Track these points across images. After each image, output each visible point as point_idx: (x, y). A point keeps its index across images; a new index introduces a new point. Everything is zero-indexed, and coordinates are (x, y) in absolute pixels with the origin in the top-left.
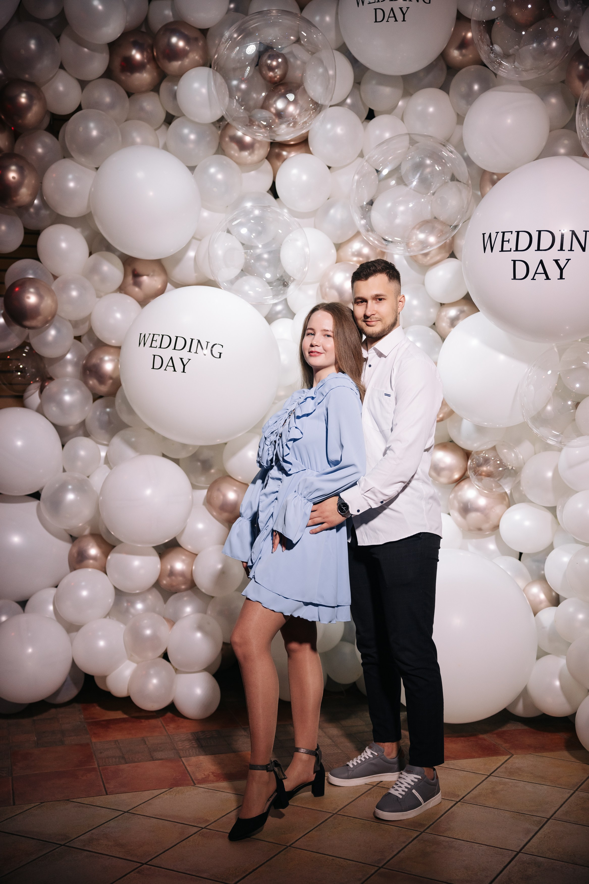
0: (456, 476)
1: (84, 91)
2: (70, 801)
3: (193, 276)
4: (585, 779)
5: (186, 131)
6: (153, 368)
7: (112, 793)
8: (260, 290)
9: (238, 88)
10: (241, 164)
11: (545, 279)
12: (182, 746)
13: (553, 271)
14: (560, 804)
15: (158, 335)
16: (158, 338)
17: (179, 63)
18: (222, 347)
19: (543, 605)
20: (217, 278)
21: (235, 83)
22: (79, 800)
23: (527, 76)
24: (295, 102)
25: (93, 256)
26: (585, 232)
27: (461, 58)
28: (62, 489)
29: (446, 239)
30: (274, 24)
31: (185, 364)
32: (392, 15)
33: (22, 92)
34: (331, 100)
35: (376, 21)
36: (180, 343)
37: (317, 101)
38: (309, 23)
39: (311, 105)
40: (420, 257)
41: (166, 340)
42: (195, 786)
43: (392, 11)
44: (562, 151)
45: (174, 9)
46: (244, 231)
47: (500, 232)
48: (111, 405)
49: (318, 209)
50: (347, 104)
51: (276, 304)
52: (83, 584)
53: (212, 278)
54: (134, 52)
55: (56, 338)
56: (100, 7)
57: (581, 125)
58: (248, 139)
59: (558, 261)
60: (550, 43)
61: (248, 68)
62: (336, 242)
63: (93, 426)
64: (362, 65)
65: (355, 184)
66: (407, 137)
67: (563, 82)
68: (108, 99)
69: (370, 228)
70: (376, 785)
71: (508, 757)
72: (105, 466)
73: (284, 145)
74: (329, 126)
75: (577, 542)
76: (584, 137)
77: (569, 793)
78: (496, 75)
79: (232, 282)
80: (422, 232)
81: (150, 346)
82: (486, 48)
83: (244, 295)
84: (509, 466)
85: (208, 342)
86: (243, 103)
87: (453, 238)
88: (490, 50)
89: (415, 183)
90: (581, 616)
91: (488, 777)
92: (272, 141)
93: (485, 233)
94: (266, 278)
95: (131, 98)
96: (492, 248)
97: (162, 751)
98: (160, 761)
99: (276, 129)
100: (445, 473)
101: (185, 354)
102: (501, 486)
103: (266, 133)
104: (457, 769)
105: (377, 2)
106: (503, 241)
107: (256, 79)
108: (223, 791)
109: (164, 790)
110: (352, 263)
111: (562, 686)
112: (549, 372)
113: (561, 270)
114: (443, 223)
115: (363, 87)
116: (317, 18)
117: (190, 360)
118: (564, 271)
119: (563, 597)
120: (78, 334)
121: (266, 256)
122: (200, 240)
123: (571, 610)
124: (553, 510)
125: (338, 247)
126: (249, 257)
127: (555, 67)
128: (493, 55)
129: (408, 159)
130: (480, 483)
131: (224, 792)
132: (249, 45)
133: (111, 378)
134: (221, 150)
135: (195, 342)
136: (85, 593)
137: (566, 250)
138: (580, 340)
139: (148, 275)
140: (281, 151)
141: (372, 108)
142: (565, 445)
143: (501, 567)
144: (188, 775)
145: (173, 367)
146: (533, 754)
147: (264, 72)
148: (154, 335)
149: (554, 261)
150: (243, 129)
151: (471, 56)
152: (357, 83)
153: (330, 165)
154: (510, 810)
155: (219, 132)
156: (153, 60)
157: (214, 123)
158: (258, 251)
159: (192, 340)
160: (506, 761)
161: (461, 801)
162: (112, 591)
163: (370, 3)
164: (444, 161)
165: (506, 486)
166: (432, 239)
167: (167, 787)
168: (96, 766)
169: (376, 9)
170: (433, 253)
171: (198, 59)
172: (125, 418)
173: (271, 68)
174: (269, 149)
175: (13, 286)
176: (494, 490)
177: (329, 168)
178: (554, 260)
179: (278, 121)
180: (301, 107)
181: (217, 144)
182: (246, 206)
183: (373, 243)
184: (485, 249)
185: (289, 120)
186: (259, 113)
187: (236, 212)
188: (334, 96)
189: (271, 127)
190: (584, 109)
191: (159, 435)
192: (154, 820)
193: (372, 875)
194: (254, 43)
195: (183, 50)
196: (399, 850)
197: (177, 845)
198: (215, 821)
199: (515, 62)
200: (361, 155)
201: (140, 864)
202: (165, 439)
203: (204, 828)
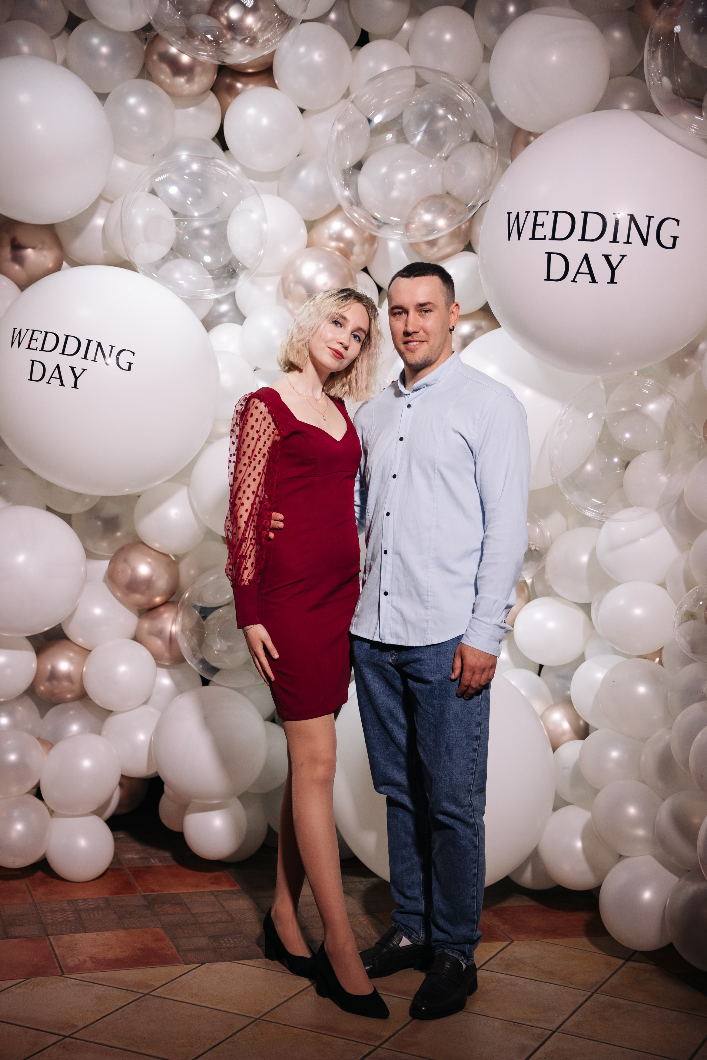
3: (99, 252)
4: (607, 977)
5: (95, 41)
6: (31, 379)
8: (194, 279)
10: (176, 97)
11: (590, 282)
12: (52, 918)
13: (602, 271)
14: (571, 1011)
15: (40, 332)
16: (41, 337)
18: (134, 355)
19: (565, 738)
20: (133, 258)
24: (254, 10)
26: (648, 218)
29: (460, 222)
31: (77, 377)
34: (305, 10)
36: (72, 346)
37: (284, 10)
39: (276, 14)
41: (51, 340)
42: (64, 976)
44: (626, 105)
46: (173, 190)
47: (532, 212)
49: (282, 170)
50: (330, 21)
51: (218, 301)
58: (185, 59)
59: (609, 257)
62: (307, 219)
65: (335, 135)
66: (412, 73)
67: (630, 9)
69: (355, 200)
71: (507, 943)
73: (237, 72)
74: (302, 50)
75: (616, 652)
77: (584, 996)
79: (157, 265)
80: (428, 211)
81: (27, 347)
83: (172, 285)
85: (112, 347)
87: (471, 222)
89: (419, 138)
90: (615, 754)
92: (219, 63)
93: (511, 213)
94: (204, 262)
96: (519, 234)
97: (21, 925)
98: (17, 940)
99: (225, 46)
101: (78, 362)
103: (212, 52)
106: (535, 225)
108: (103, 983)
109: (17, 981)
110: (328, 249)
111: (585, 849)
112: (590, 415)
113: (613, 270)
114: (456, 200)
117: (84, 370)
118: (616, 271)
119: (593, 727)
121: (207, 232)
122: (111, 202)
123: (602, 744)
124: (586, 608)
125: (311, 225)
126: (181, 232)
129: (411, 105)
131: (103, 985)
134: (146, 73)
135: (93, 346)
137: (622, 242)
138: (636, 373)
139: (33, 248)
140: (234, 82)
141: (367, 29)
142: (607, 518)
143: (513, 683)
144: (56, 960)
145: (59, 380)
146: (541, 940)
148: (34, 331)
149: (603, 257)
150: (179, 44)
153: (303, 107)
155: (145, 47)
157: (137, 33)
158: (197, 224)
159: (90, 341)
160: (503, 949)
164: (460, 109)
165: (526, 573)
166: (441, 222)
167: (21, 977)
170: (443, 241)
174: (215, 77)
177: (302, 111)
178: (603, 255)
179: (229, 36)
180: (262, 19)
181: (142, 63)
182: (180, 156)
183: (359, 221)
184: (510, 234)
185: (243, 35)
186: (202, 21)
187: (164, 163)
188: (309, 6)
189: (218, 44)
190: (655, 44)
191: (40, 479)
198: (85, 1027)
200: (346, 95)
202: (49, 485)
203: (68, 1037)
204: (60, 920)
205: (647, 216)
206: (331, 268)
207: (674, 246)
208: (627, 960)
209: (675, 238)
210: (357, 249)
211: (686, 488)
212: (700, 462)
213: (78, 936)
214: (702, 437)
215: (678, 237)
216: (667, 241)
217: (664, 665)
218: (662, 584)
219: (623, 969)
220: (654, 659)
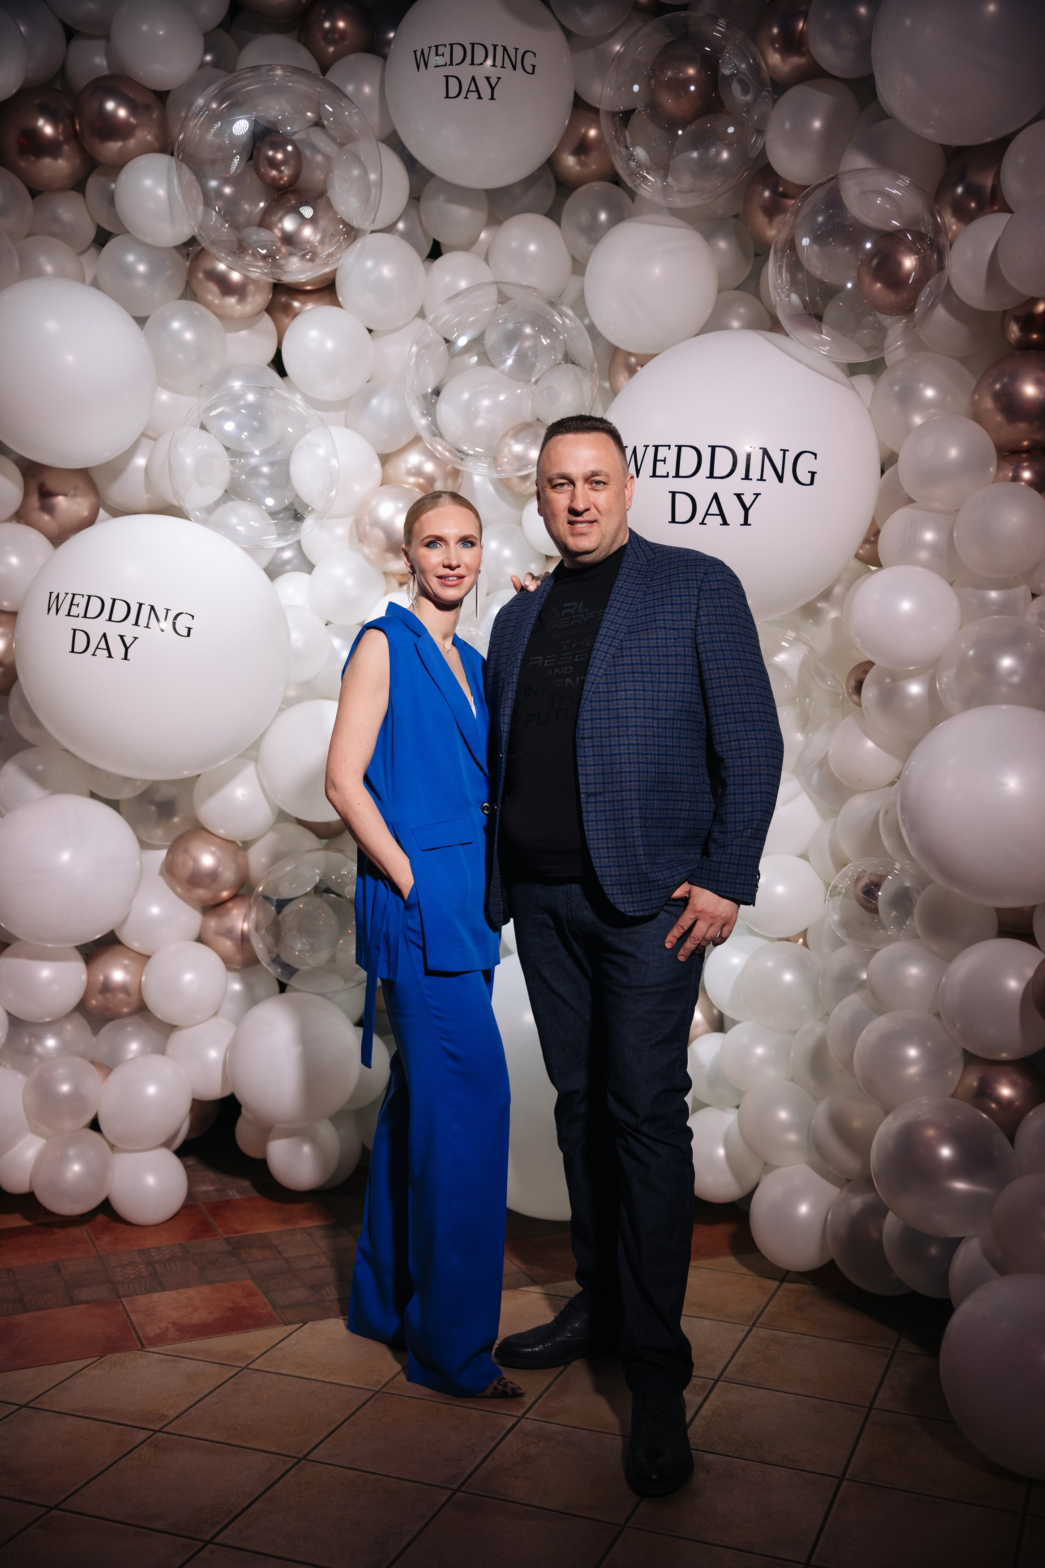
3: (142, 498)
4: (763, 1304)
5: (131, 258)
6: (73, 651)
8: (256, 525)
9: (219, 193)
10: (226, 319)
11: (721, 525)
12: (122, 1276)
13: (734, 511)
14: (731, 1352)
15: (81, 596)
16: (83, 602)
17: (120, 144)
18: (193, 619)
19: (699, 1030)
20: (185, 503)
21: (213, 183)
23: (683, 202)
24: (313, 221)
26: (783, 452)
27: (578, 168)
30: (278, 90)
31: (128, 646)
32: (473, 88)
34: (373, 222)
35: (447, 97)
36: (120, 611)
37: (350, 222)
38: (339, 93)
39: (341, 226)
40: (515, 481)
41: (95, 604)
42: (145, 1350)
43: (473, 82)
44: (736, 324)
45: (110, 55)
46: (230, 426)
47: (651, 446)
48: (3, 709)
49: (351, 397)
50: (398, 231)
51: (282, 549)
53: (175, 503)
54: (41, 122)
57: (777, 281)
58: (236, 276)
59: (741, 496)
60: (718, 154)
61: (236, 161)
62: (380, 452)
64: (423, 168)
65: (413, 359)
66: (493, 289)
67: (736, 216)
69: (436, 430)
73: (295, 291)
74: (369, 264)
76: (780, 300)
77: (742, 1331)
78: (635, 196)
79: (209, 510)
80: (518, 441)
81: (67, 615)
82: (623, 151)
83: (229, 532)
85: (168, 610)
86: (228, 218)
88: (630, 155)
90: (760, 1051)
92: (275, 281)
94: (265, 505)
95: (36, 198)
97: (88, 1286)
98: (84, 1306)
99: (283, 262)
101: (128, 629)
103: (266, 268)
105: (449, 65)
106: (656, 460)
107: (248, 180)
108: (191, 1357)
109: (91, 1360)
110: (406, 486)
111: (728, 1157)
113: (746, 510)
115: (424, 205)
116: (351, 87)
117: (136, 638)
118: (750, 512)
121: (265, 470)
122: (155, 439)
123: (746, 1040)
125: (385, 459)
126: (237, 471)
127: (726, 192)
128: (634, 164)
129: (497, 323)
131: (193, 1359)
132: (238, 120)
133: (1, 664)
134: (190, 293)
135: (145, 610)
137: (755, 479)
139: (65, 495)
140: (290, 300)
141: (438, 239)
144: (132, 1330)
145: (106, 651)
147: (263, 170)
148: (74, 595)
149: (735, 496)
150: (229, 260)
151: (594, 167)
152: (415, 198)
153: (371, 328)
155: (188, 264)
156: (74, 137)
157: (178, 248)
158: (253, 461)
159: (141, 605)
162: (4, 1018)
163: (437, 66)
164: (554, 330)
167: (95, 1355)
169: (447, 77)
171: (152, 140)
172: (26, 731)
173: (273, 164)
174: (270, 296)
177: (370, 331)
178: (735, 494)
179: (285, 251)
180: (324, 230)
181: (184, 282)
182: (233, 385)
183: (441, 454)
185: (303, 250)
186: (255, 235)
187: (216, 395)
188: (378, 215)
189: (274, 259)
190: (781, 256)
191: (83, 762)
192: (72, 1419)
193: (443, 1506)
194: (244, 118)
195: (125, 123)
196: (486, 1453)
197: (112, 1468)
198: (177, 1417)
199: (668, 177)
200: (421, 314)
201: (45, 1510)
202: (93, 768)
203: (159, 1431)
204: (132, 1277)
205: (781, 450)
207: (812, 483)
208: (782, 1281)
209: (813, 474)
211: (830, 751)
212: (844, 720)
213: (155, 1296)
214: (847, 693)
215: (816, 473)
216: (805, 478)
217: (810, 947)
218: (804, 856)
219: (780, 1293)
220: (797, 941)
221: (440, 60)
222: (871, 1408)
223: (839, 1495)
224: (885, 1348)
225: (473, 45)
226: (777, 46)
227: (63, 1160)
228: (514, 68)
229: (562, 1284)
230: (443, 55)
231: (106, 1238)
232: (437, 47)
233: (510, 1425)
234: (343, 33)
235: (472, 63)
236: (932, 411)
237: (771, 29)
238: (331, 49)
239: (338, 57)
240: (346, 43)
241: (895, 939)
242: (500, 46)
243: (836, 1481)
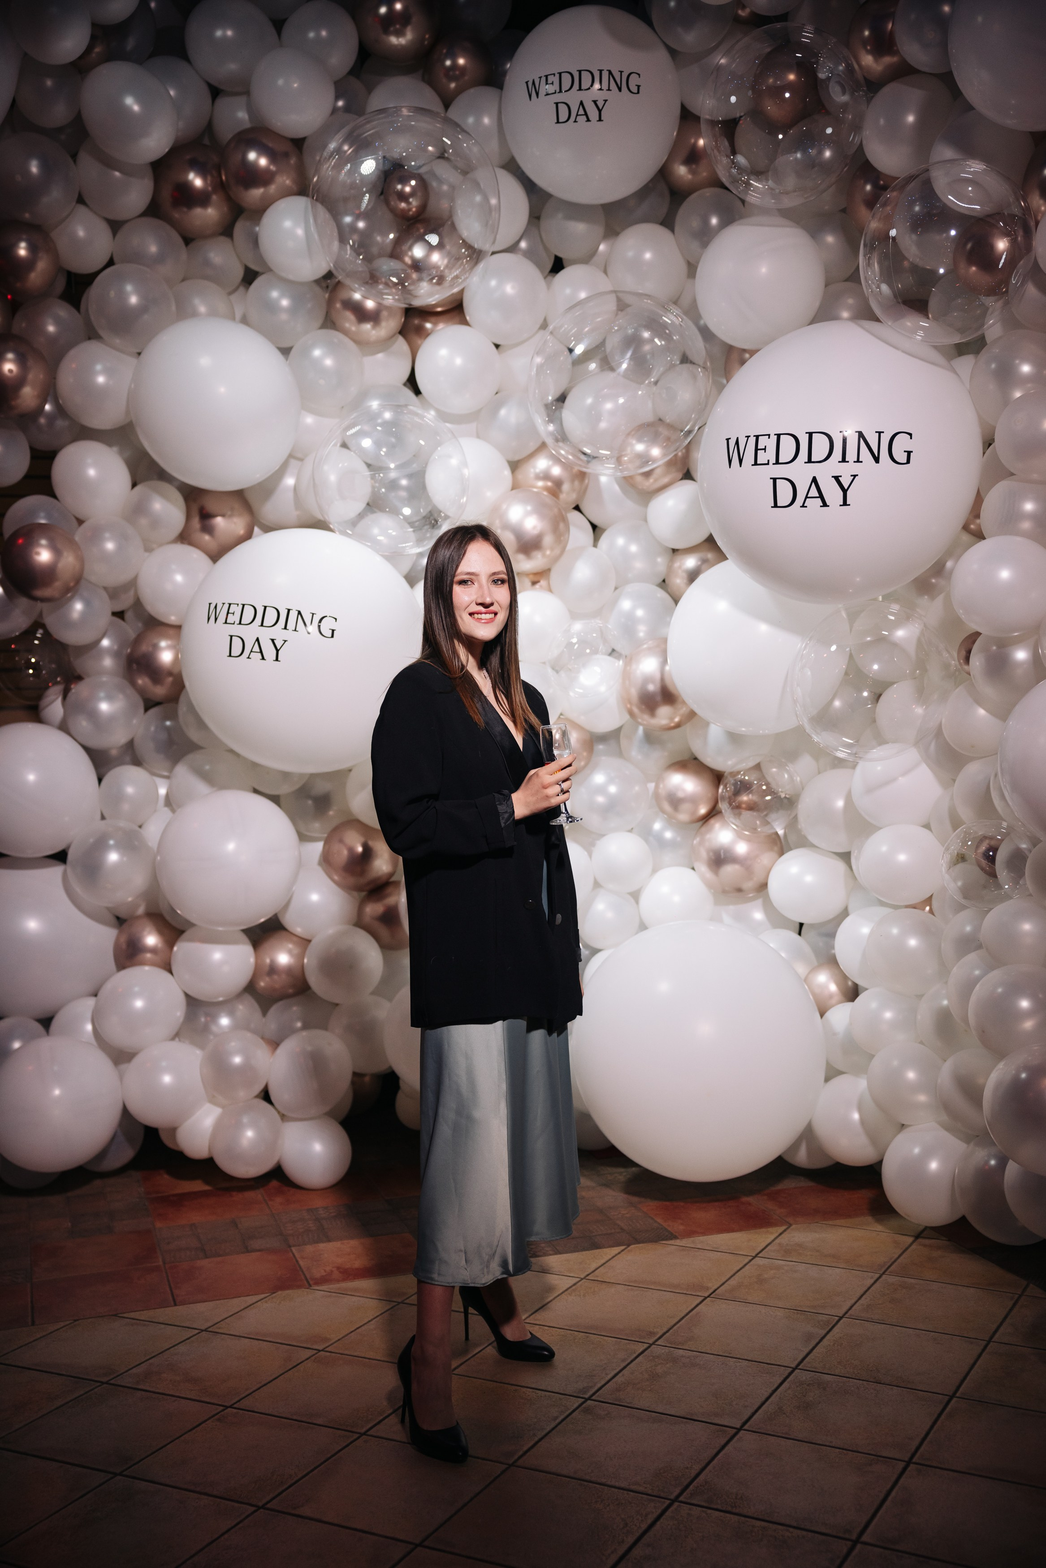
0: (703, 811)
1: (118, 236)
2: (119, 1317)
3: (291, 514)
4: (896, 1256)
5: (275, 294)
6: (230, 655)
7: (183, 1303)
8: (394, 533)
9: (353, 228)
10: (362, 344)
11: (821, 506)
12: (292, 1230)
13: (833, 493)
14: (858, 1295)
15: (237, 605)
16: (238, 610)
17: (261, 190)
18: (336, 621)
19: (834, 1001)
20: (328, 517)
21: (348, 219)
22: (132, 1315)
23: (788, 202)
24: (440, 246)
25: (137, 488)
26: (878, 434)
27: (690, 177)
28: (100, 845)
30: (404, 130)
31: (278, 648)
32: (581, 112)
33: (20, 240)
34: (494, 242)
35: (558, 122)
36: (271, 617)
37: (472, 244)
38: (456, 127)
39: (463, 250)
40: (639, 479)
41: (249, 613)
42: (311, 1288)
43: (581, 107)
44: (845, 314)
45: (251, 109)
46: (367, 443)
47: (752, 436)
48: (173, 715)
49: (482, 408)
50: (520, 250)
52: (136, 989)
53: (321, 517)
54: (191, 176)
55: (84, 614)
56: (136, 108)
57: (868, 273)
58: (370, 304)
59: (840, 478)
60: (821, 152)
61: (367, 197)
62: (510, 459)
63: (146, 748)
64: (540, 189)
65: (535, 369)
66: (613, 297)
67: (844, 211)
68: (153, 249)
69: (560, 435)
70: (585, 1277)
71: (783, 1228)
72: (166, 809)
73: (426, 313)
74: (493, 283)
75: (882, 904)
76: (872, 291)
77: (872, 1278)
78: (743, 202)
79: (353, 523)
80: (640, 440)
81: (224, 622)
82: (725, 160)
83: (372, 543)
84: (781, 794)
85: (313, 614)
87: (688, 448)
88: (731, 163)
89: (624, 366)
90: (888, 1015)
91: (752, 1259)
92: (407, 306)
93: (730, 438)
94: (403, 515)
95: (190, 246)
96: (741, 461)
97: (261, 1238)
98: (258, 1253)
99: (411, 288)
100: (686, 807)
101: (277, 632)
102: (768, 823)
103: (398, 295)
104: (707, 1248)
105: (558, 93)
106: (757, 449)
107: (380, 213)
108: (352, 1294)
109: (265, 1295)
110: (535, 490)
111: (862, 1120)
112: (834, 648)
113: (845, 491)
114: (671, 427)
115: (545, 223)
116: (471, 120)
117: (285, 641)
118: (848, 492)
119: (862, 987)
120: (118, 609)
121: (404, 482)
122: (301, 460)
123: (874, 1005)
124: (846, 857)
125: (514, 466)
126: (377, 485)
127: (829, 187)
128: (736, 170)
129: (613, 331)
130: (738, 820)
131: (354, 1296)
132: (366, 160)
133: (170, 673)
134: (329, 322)
135: (293, 615)
136: (139, 1004)
137: (851, 462)
138: (880, 598)
139: (223, 516)
140: (423, 323)
141: (560, 255)
142: (861, 758)
143: (772, 945)
144: (301, 1272)
145: (260, 654)
146: (822, 1222)
147: (392, 203)
148: (230, 604)
149: (833, 478)
150: (363, 290)
151: (705, 174)
152: (535, 217)
153: (498, 342)
154: (785, 1307)
155: (327, 295)
156: (221, 187)
157: (317, 282)
158: (393, 475)
159: (289, 610)
160: (780, 1235)
161: (711, 1296)
162: (182, 998)
163: (547, 94)
164: (667, 331)
165: (777, 823)
166: (656, 452)
167: (266, 1292)
168: (161, 1263)
169: (557, 104)
170: (658, 472)
171: (290, 184)
172: (194, 735)
173: (403, 197)
174: (403, 320)
175: (15, 535)
176: (759, 830)
177: (497, 346)
178: (833, 477)
179: (415, 276)
180: (449, 254)
181: (324, 313)
182: (371, 406)
183: (566, 458)
184: (730, 461)
185: (430, 274)
186: (386, 265)
187: (355, 415)
188: (498, 237)
189: (404, 285)
190: (870, 248)
191: (245, 760)
192: (247, 1341)
193: (574, 1411)
194: (372, 159)
195: (266, 170)
196: (615, 1372)
197: (281, 1377)
198: (339, 1340)
199: (769, 180)
200: (544, 326)
201: (222, 1408)
202: (255, 765)
203: (323, 1350)
204: (301, 1230)
205: (875, 433)
206: (540, 509)
207: (908, 462)
208: (917, 1237)
209: (909, 453)
210: (566, 487)
211: (944, 720)
212: (957, 690)
213: (322, 1246)
214: (957, 663)
215: (912, 452)
216: (901, 457)
217: (935, 914)
218: (927, 826)
219: (914, 1247)
220: (924, 909)
221: (550, 88)
222: (989, 1342)
223: (948, 1409)
224: (1012, 1293)
225: (580, 72)
226: (869, 48)
227: (239, 1127)
228: (620, 89)
229: (701, 1238)
230: (552, 83)
231: (279, 1200)
232: (546, 76)
233: (641, 1350)
234: (463, 69)
235: (580, 89)
236: (1029, 385)
237: (862, 32)
238: (453, 85)
239: (459, 91)
240: (466, 78)
241: (1008, 897)
242: (605, 71)
243: (947, 1398)
